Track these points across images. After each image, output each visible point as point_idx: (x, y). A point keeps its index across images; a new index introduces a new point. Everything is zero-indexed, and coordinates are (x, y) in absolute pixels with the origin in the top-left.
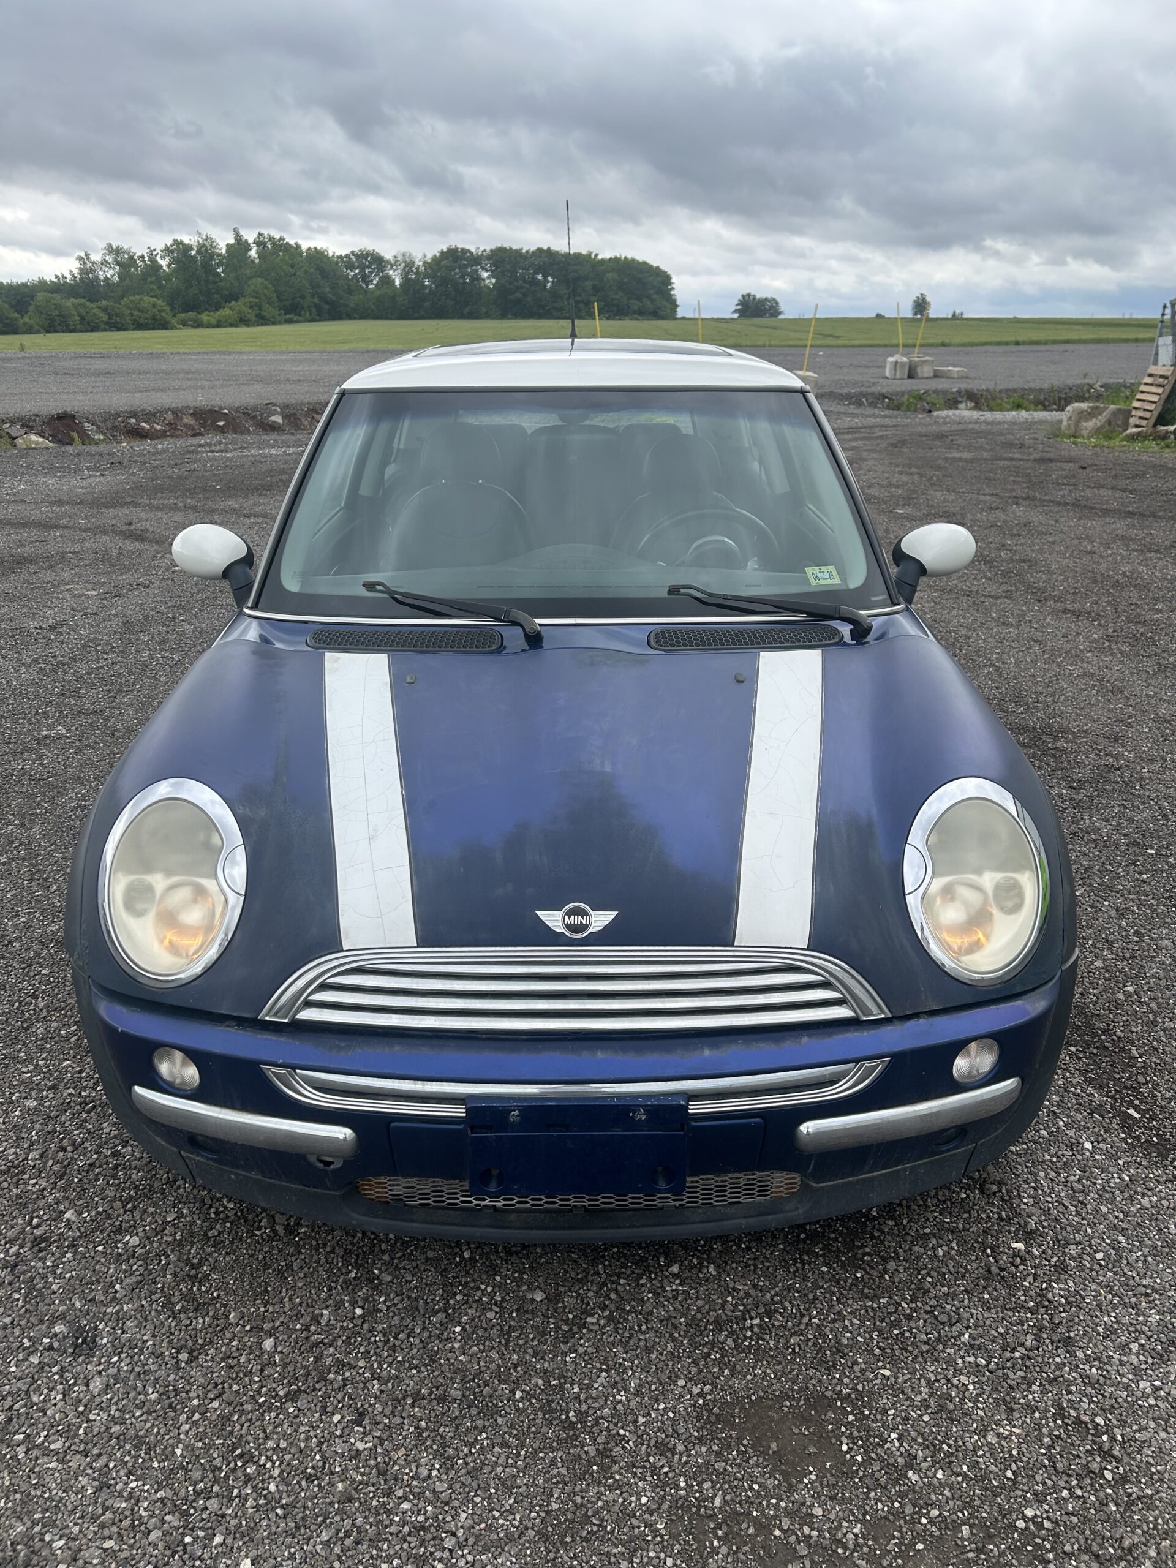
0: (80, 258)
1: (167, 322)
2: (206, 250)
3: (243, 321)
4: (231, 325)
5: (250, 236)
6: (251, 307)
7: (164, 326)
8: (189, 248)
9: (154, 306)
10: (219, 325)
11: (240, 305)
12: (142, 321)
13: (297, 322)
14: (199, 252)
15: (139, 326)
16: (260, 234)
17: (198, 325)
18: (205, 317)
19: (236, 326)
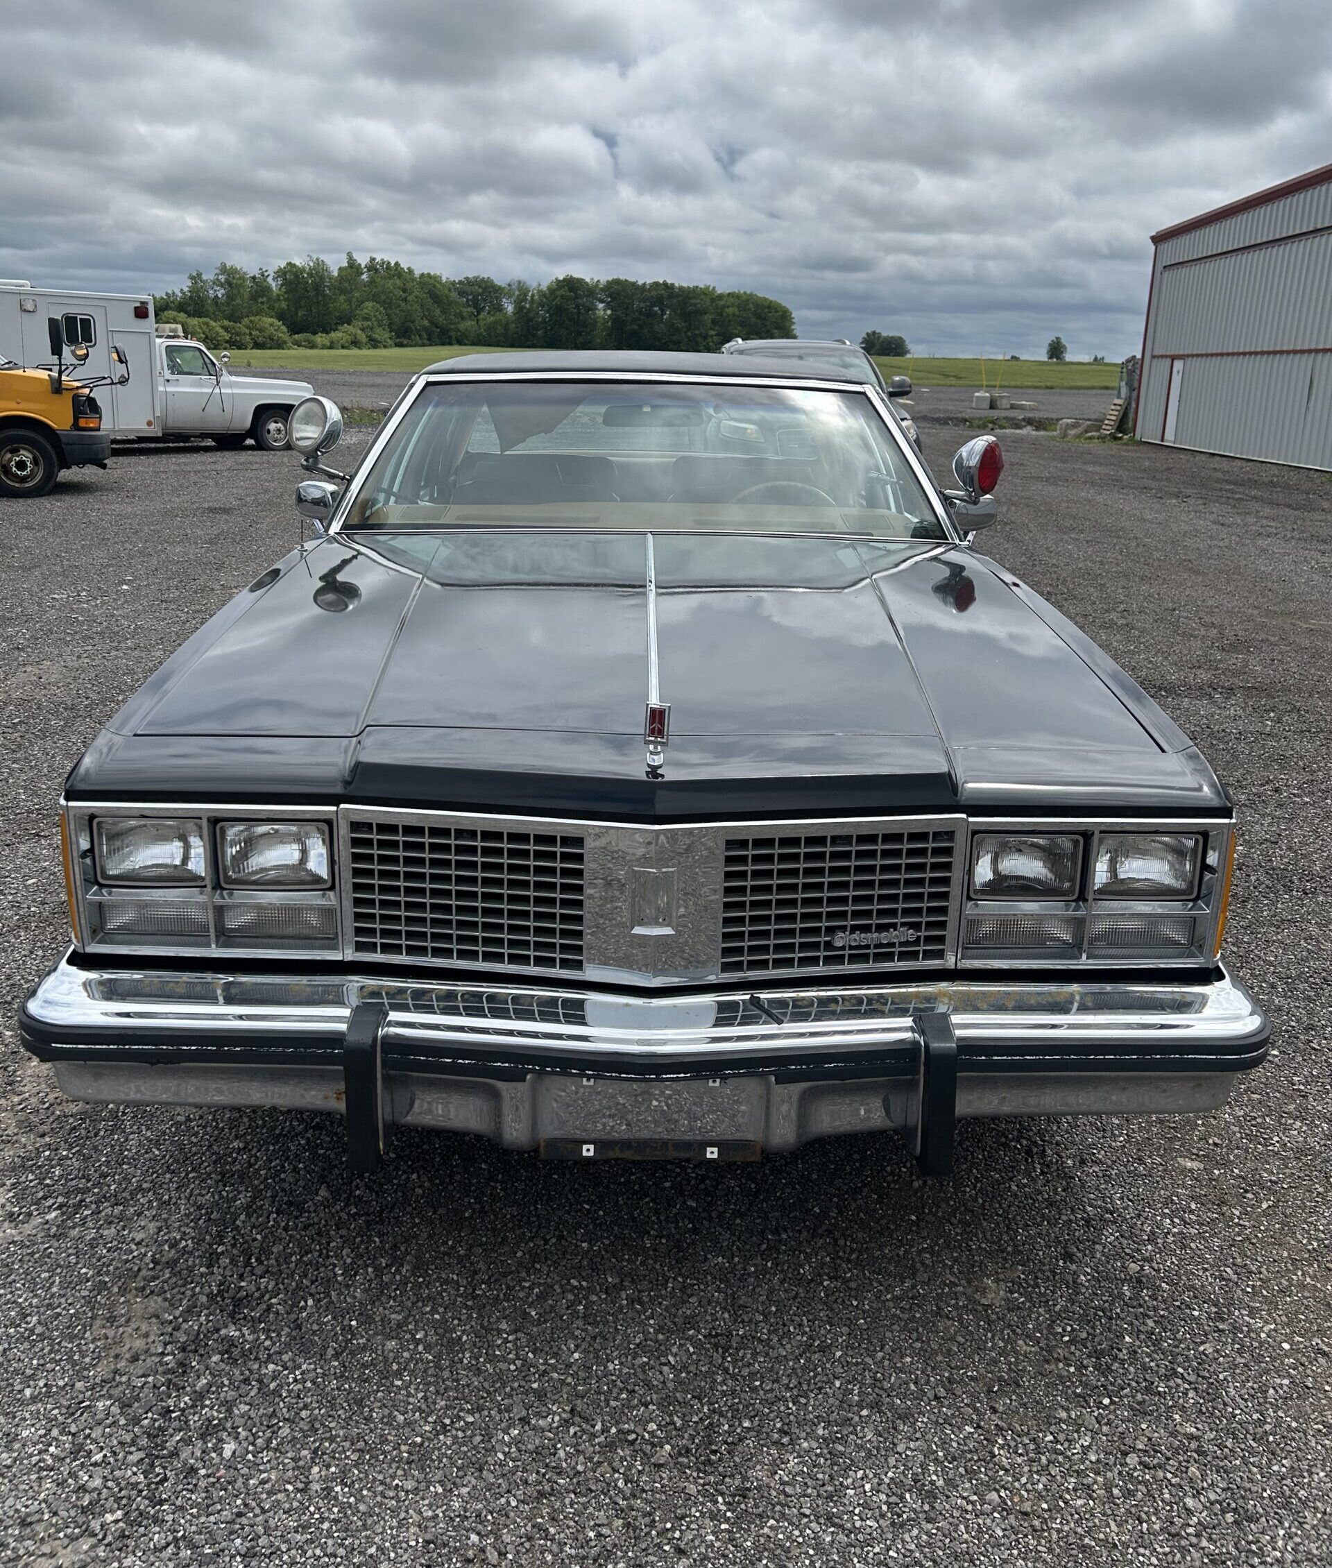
0: (192, 278)
1: (285, 342)
2: (318, 271)
3: (355, 343)
4: (343, 347)
5: (362, 260)
6: (363, 330)
7: (280, 345)
8: (302, 270)
9: (271, 325)
10: (331, 348)
11: (354, 329)
12: (260, 340)
13: (407, 346)
14: (310, 275)
15: (258, 346)
16: (373, 259)
17: (313, 346)
18: (320, 338)
19: (347, 348)
